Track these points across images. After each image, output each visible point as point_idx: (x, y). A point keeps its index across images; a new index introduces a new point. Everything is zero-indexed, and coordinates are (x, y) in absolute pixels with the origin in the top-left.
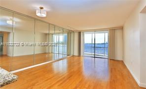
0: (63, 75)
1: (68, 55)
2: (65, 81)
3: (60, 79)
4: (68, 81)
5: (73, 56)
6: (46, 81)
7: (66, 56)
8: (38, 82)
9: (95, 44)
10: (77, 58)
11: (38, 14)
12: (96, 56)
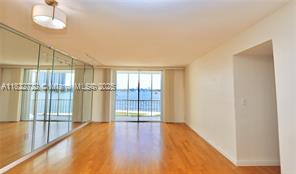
5: (90, 124)
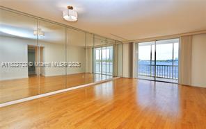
0: (105, 104)
1: (114, 77)
2: (104, 115)
3: (97, 111)
4: (109, 114)
6: (78, 111)
7: (111, 77)
8: (66, 112)
9: (155, 61)
10: (127, 80)
11: (66, 17)
12: (157, 79)
